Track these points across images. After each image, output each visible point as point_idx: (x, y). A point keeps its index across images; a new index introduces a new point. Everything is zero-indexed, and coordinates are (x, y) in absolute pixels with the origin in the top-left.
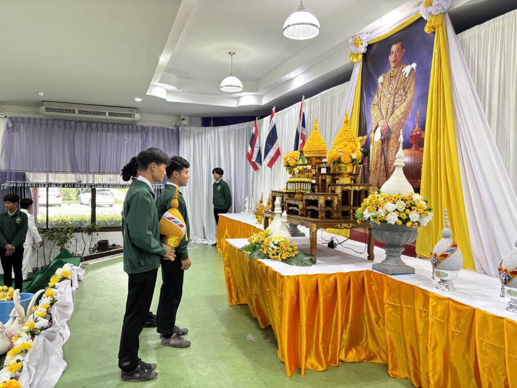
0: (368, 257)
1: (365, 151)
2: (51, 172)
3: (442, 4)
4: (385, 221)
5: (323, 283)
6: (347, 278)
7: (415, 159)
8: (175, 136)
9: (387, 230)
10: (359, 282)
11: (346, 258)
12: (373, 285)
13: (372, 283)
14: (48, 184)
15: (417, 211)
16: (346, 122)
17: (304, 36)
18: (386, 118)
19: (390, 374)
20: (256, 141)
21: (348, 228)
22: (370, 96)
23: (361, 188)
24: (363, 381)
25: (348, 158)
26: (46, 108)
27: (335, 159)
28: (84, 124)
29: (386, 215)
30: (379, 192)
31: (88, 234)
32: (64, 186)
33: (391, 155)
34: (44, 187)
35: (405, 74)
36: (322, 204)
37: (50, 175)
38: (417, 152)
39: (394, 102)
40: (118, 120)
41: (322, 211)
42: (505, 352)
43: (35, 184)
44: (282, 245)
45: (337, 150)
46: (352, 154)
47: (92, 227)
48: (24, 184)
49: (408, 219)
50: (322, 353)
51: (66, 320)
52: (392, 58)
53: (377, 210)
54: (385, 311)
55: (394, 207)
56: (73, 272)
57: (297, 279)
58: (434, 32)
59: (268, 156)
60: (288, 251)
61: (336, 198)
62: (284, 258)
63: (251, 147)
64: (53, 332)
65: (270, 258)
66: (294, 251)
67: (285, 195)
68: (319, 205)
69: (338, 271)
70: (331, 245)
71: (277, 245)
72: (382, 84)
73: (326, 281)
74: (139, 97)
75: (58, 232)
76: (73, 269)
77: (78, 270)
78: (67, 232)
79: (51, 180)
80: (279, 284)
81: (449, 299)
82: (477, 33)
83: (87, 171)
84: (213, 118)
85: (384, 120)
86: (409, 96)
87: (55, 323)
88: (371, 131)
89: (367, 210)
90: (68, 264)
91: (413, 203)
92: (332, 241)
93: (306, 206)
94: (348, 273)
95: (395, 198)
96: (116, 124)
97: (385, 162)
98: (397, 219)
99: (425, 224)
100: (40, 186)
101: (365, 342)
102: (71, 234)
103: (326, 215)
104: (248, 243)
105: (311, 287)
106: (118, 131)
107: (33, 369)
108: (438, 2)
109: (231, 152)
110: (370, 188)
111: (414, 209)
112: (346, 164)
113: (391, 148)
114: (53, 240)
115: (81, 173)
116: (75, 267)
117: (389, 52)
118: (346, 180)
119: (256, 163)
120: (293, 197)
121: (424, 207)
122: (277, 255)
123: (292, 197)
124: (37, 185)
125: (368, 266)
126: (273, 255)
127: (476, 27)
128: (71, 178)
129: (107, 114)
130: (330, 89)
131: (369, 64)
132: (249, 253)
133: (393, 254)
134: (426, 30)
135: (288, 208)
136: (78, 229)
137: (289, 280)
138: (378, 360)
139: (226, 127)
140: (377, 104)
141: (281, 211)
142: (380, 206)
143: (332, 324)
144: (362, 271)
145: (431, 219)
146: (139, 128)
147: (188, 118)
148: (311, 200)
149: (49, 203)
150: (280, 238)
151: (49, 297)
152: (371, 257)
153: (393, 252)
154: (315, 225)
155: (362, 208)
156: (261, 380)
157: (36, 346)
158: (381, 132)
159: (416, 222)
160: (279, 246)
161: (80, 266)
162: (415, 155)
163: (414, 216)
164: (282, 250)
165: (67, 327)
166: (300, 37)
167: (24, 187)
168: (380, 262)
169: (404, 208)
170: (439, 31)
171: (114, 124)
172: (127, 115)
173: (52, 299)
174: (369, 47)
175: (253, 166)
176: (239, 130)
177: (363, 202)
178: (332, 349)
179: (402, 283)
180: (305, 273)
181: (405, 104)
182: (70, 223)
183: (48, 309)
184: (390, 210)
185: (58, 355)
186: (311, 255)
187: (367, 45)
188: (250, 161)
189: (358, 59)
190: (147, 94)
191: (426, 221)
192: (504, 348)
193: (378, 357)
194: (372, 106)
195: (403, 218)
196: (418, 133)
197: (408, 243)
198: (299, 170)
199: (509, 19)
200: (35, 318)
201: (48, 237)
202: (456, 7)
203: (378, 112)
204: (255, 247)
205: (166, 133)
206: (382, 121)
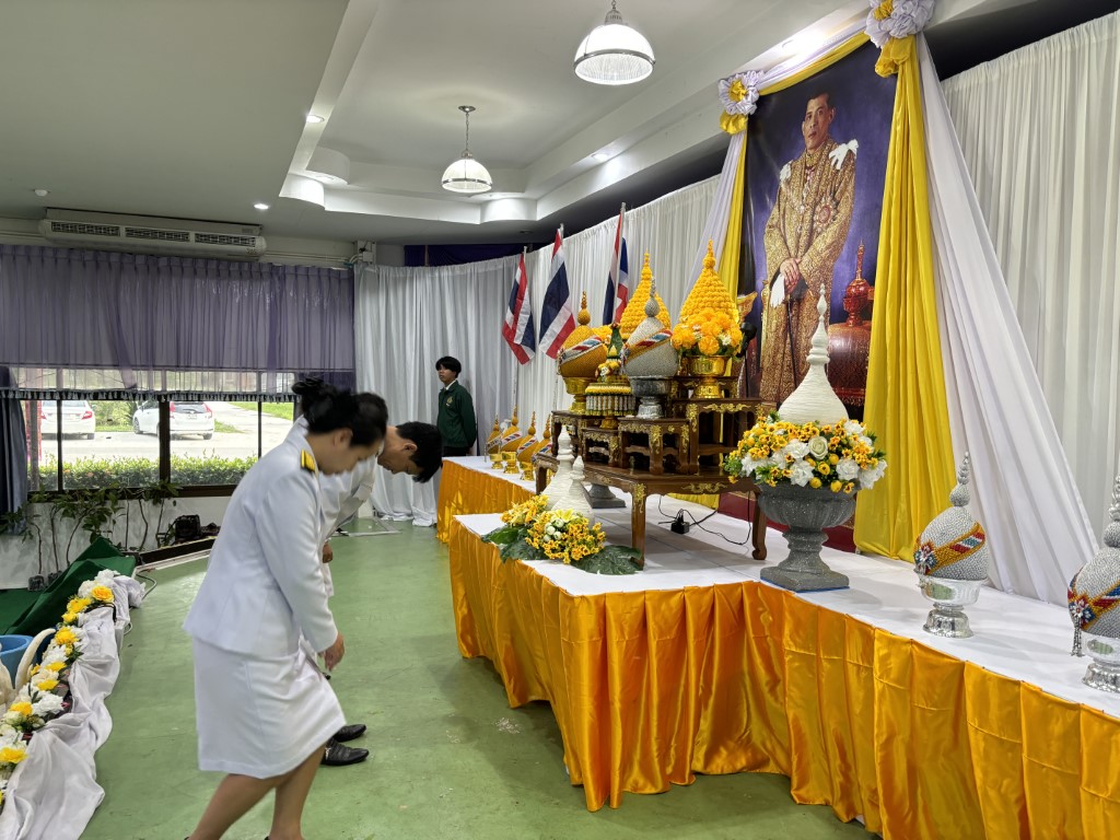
0: (754, 552)
1: (749, 328)
2: (67, 365)
3: (913, 14)
4: (788, 480)
5: (656, 609)
6: (707, 598)
7: (854, 345)
8: (345, 285)
9: (791, 499)
10: (733, 606)
11: (709, 555)
12: (761, 613)
13: (761, 609)
14: (61, 393)
15: (854, 458)
16: (711, 266)
17: (619, 78)
18: (796, 257)
19: (795, 798)
20: (522, 299)
21: (712, 493)
22: (763, 208)
23: (740, 407)
24: (738, 814)
25: (714, 343)
26: (54, 224)
27: (687, 347)
28: (140, 260)
29: (789, 466)
30: (775, 418)
31: (154, 503)
32: (96, 396)
33: (804, 335)
34: (52, 399)
35: (836, 163)
36: (656, 442)
37: (65, 372)
38: (858, 330)
39: (813, 221)
40: (218, 251)
41: (657, 457)
42: (1022, 751)
43: (32, 393)
44: (573, 529)
45: (691, 328)
46: (722, 336)
47: (163, 486)
48: (7, 392)
49: (834, 476)
50: (656, 760)
51: (102, 694)
52: (808, 128)
53: (770, 455)
54: (787, 667)
55: (804, 449)
56: (118, 588)
57: (602, 603)
58: (896, 75)
59: (548, 333)
60: (584, 542)
61: (685, 428)
62: (577, 557)
63: (513, 313)
64: (72, 722)
65: (547, 558)
66: (596, 542)
67: (580, 421)
68: (651, 445)
69: (689, 585)
70: (679, 526)
71: (562, 530)
72: (788, 182)
73: (663, 607)
74: (263, 202)
75: (86, 499)
76: (118, 582)
77: (129, 585)
78: (106, 498)
79: (66, 386)
80: (563, 614)
81: (912, 642)
82: (984, 78)
83: (150, 364)
84: (429, 246)
85: (792, 261)
86: (844, 209)
87: (77, 703)
88: (765, 284)
89: (749, 454)
90: (107, 571)
91: (845, 442)
92: (681, 519)
93: (623, 448)
94: (709, 588)
95: (808, 430)
96: (212, 259)
97: (792, 350)
98: (810, 476)
99: (870, 486)
100: (42, 396)
101: (745, 731)
102: (115, 503)
103: (664, 465)
104: (502, 525)
105: (630, 619)
106: (219, 275)
107: (28, 806)
108: (903, 11)
109: (469, 323)
110: (758, 407)
111: (847, 455)
112: (709, 357)
113: (806, 321)
114: (73, 516)
115: (135, 367)
116: (124, 578)
117: (801, 114)
118: (709, 391)
119: (523, 347)
120: (598, 426)
121: (867, 450)
122: (562, 551)
123: (593, 426)
124: (36, 395)
125: (752, 574)
126: (554, 551)
127: (983, 65)
128: (112, 379)
129: (192, 237)
130: (680, 190)
131: (761, 138)
132: (502, 546)
133: (804, 548)
134: (879, 69)
135: (588, 449)
136: (131, 493)
137: (585, 605)
138: (771, 768)
139: (457, 267)
140: (777, 226)
141: (572, 457)
142: (775, 447)
143: (677, 696)
144: (740, 585)
145: (883, 474)
146: (265, 270)
147: (374, 246)
148: (635, 433)
149: (64, 431)
150: (568, 514)
151: (64, 647)
152: (759, 553)
153: (804, 543)
154: (641, 487)
155: (738, 452)
156: (525, 816)
157: (34, 754)
158: (786, 287)
159: (851, 481)
160: (567, 532)
161: (134, 575)
162: (854, 338)
163: (846, 469)
164: (572, 541)
165: (104, 710)
166: (612, 78)
167: (7, 400)
168: (777, 565)
169: (826, 452)
170: (906, 75)
171: (208, 259)
172: (236, 240)
173: (69, 650)
174: (762, 101)
175: (516, 354)
176: (486, 273)
177: (742, 438)
178: (676, 749)
179: (820, 609)
180: (619, 590)
181: (834, 227)
182: (114, 477)
183: (61, 671)
184: (797, 457)
185: (84, 772)
186: (633, 550)
187: (756, 97)
188: (511, 342)
189: (737, 127)
190: (281, 195)
191: (871, 479)
192: (1021, 745)
193: (772, 763)
194: (767, 229)
195: (823, 472)
196: (862, 289)
197: (834, 525)
198: (610, 369)
199: (1048, 52)
200: (32, 693)
201: (62, 510)
202: (941, 21)
203: (779, 243)
204: (516, 534)
205: (324, 280)
206: (787, 262)
